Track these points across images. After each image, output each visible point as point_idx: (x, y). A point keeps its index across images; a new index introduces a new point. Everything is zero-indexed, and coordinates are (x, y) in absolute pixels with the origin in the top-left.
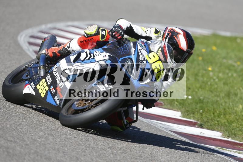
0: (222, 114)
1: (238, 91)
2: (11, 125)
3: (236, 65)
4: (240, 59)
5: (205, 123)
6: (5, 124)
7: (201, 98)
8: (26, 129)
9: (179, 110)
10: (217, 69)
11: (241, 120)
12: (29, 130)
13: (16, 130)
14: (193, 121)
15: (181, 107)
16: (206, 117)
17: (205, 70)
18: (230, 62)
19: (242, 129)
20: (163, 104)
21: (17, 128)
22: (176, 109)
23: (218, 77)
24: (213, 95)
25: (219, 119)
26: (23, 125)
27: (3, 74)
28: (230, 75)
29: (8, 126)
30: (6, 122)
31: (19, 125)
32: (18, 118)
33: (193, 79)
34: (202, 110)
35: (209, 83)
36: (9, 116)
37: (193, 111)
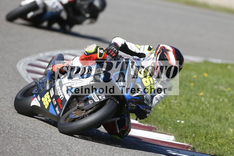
0: (214, 137)
1: (229, 115)
2: (11, 149)
3: (227, 90)
4: (230, 85)
5: (198, 147)
6: (4, 149)
7: (194, 122)
8: (25, 153)
9: (172, 135)
10: (208, 95)
11: (232, 144)
12: (28, 154)
13: (15, 154)
14: (186, 145)
15: (174, 131)
16: (198, 141)
17: (197, 95)
18: (221, 88)
19: (233, 152)
20: (157, 128)
21: (16, 152)
22: (169, 134)
23: (209, 102)
24: (205, 120)
25: (210, 143)
26: (22, 149)
27: (3, 100)
28: (221, 100)
29: (8, 150)
30: (6, 147)
31: (18, 149)
32: (17, 142)
33: (186, 104)
34: (195, 134)
35: (201, 108)
36: (9, 141)
37: (186, 136)
